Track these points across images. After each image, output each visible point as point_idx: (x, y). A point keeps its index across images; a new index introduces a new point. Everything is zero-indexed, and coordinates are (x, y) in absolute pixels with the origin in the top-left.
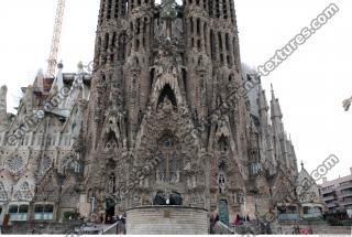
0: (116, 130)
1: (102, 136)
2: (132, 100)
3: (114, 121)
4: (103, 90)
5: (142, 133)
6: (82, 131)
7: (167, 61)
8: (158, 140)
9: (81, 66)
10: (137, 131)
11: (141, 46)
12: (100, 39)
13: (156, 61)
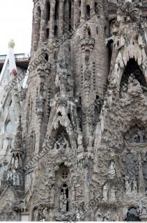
0: (66, 124)
1: (49, 132)
2: (86, 83)
3: (64, 112)
4: (47, 73)
5: (102, 126)
6: (20, 128)
7: (129, 30)
8: (124, 135)
9: (12, 45)
10: (94, 125)
11: (92, 12)
12: (39, 9)
13: (115, 30)
